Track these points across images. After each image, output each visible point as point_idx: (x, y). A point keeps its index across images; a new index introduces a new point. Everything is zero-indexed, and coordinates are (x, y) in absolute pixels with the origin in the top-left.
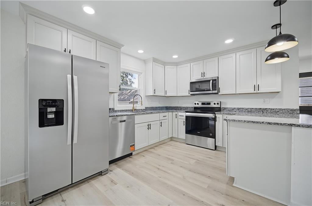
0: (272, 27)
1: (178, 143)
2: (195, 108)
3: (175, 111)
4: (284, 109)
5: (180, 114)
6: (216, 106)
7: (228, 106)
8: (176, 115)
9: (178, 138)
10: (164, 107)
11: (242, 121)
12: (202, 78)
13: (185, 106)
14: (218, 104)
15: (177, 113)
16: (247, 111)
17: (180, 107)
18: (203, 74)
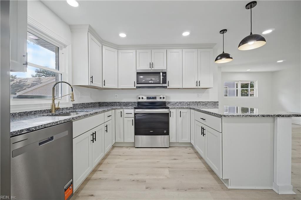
0: (220, 32)
1: (125, 150)
2: (139, 103)
3: (119, 108)
4: (210, 102)
5: (126, 111)
6: (162, 100)
7: (172, 100)
8: (121, 112)
9: (124, 143)
10: (96, 103)
11: (240, 115)
12: (150, 69)
13: (126, 101)
14: (164, 98)
15: (122, 110)
16: (187, 104)
17: (119, 102)
18: (151, 65)
